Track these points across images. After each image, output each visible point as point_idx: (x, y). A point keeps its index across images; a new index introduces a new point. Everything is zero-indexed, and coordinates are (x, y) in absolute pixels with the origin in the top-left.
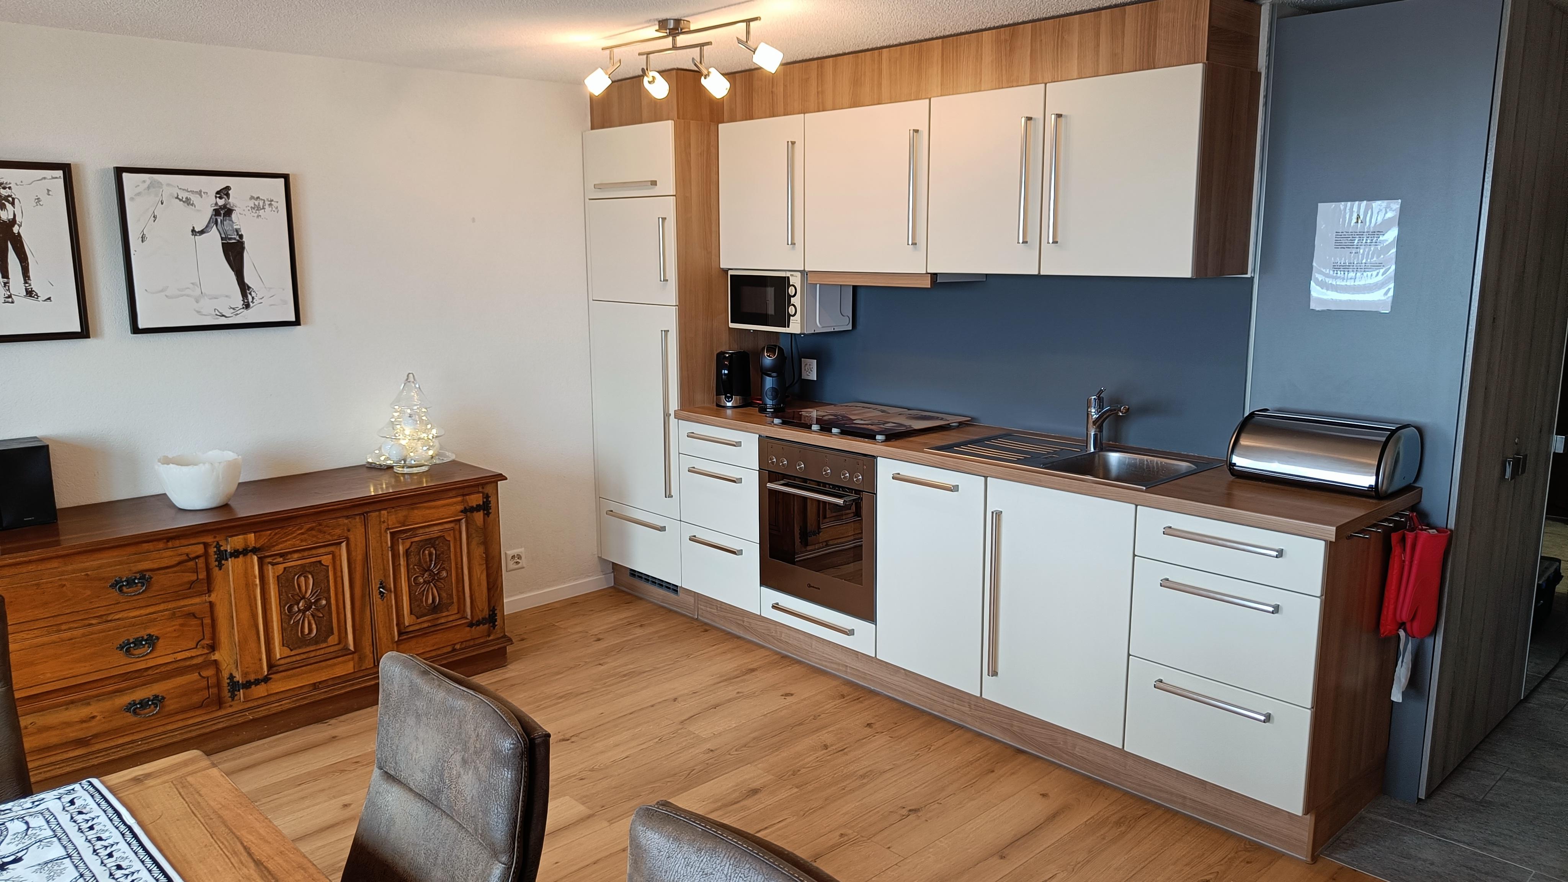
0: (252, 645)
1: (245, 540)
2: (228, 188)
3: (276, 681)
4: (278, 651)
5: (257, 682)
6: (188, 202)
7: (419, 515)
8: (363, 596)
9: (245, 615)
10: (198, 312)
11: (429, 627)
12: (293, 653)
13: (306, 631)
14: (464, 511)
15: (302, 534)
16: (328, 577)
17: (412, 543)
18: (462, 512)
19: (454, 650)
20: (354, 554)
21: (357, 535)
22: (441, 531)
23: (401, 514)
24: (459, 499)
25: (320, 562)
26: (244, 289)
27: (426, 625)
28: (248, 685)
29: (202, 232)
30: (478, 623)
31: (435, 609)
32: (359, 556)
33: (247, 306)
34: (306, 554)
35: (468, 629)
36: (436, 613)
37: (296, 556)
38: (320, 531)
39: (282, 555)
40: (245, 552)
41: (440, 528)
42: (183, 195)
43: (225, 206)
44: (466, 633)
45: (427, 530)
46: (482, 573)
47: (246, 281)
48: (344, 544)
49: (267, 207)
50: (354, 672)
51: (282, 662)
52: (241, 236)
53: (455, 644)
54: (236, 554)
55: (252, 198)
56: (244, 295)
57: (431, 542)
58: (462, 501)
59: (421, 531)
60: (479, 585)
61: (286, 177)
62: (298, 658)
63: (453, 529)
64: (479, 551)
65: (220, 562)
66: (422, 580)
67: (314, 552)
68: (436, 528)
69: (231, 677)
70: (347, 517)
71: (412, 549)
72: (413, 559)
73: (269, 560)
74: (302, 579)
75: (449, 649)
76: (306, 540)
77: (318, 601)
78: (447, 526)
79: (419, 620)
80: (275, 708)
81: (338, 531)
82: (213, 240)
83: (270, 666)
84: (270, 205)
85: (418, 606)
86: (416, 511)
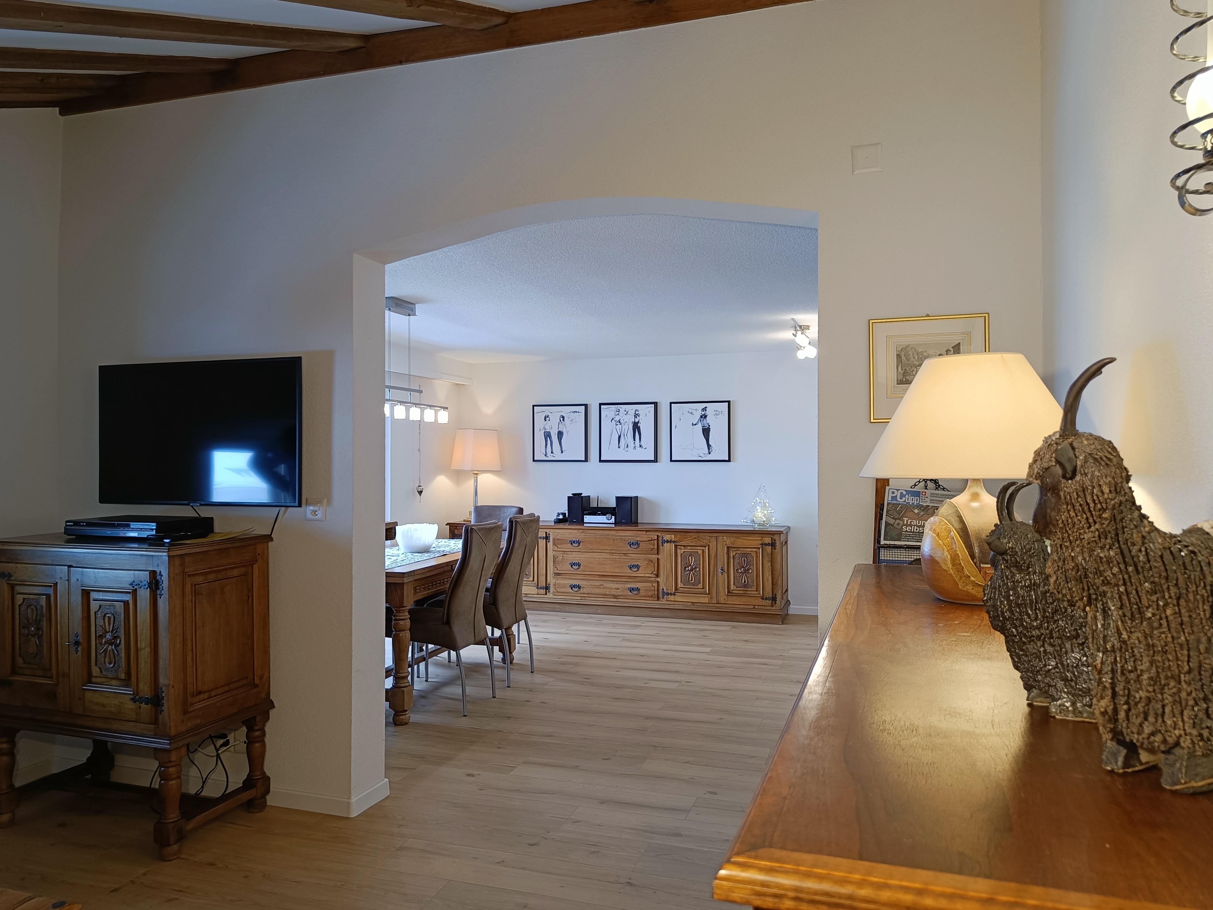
0: (671, 579)
1: (671, 537)
2: (706, 407)
3: (678, 596)
4: (680, 585)
5: (671, 594)
6: (692, 413)
7: (741, 542)
8: (714, 571)
9: (669, 566)
10: (692, 455)
11: (743, 593)
12: (684, 587)
13: (690, 580)
14: (762, 544)
15: (691, 539)
16: (700, 559)
17: (736, 553)
18: (760, 544)
19: (754, 608)
20: (711, 552)
21: (713, 545)
22: (751, 551)
23: (733, 539)
24: (759, 538)
25: (697, 552)
26: (709, 446)
27: (741, 592)
28: (668, 594)
29: (695, 424)
30: (766, 599)
31: (745, 586)
32: (713, 553)
33: (710, 453)
34: (693, 548)
35: (761, 600)
36: (746, 588)
37: (689, 548)
38: (698, 540)
39: (684, 546)
40: (671, 542)
41: (751, 550)
42: (690, 411)
43: (704, 414)
44: (760, 602)
45: (744, 549)
46: (769, 575)
47: (710, 443)
48: (707, 547)
49: (720, 414)
50: (708, 603)
51: (681, 589)
52: (709, 426)
53: (755, 605)
54: (667, 542)
55: (715, 411)
56: (709, 449)
57: (745, 555)
58: (761, 540)
59: (742, 549)
60: (768, 580)
61: (729, 402)
62: (687, 589)
63: (756, 552)
64: (768, 565)
65: (663, 544)
66: (740, 571)
67: (696, 548)
68: (749, 549)
69: (663, 589)
70: (709, 536)
71: (736, 556)
72: (737, 561)
73: (679, 547)
74: (690, 557)
75: (752, 607)
76: (693, 542)
77: (696, 568)
78: (754, 550)
79: (738, 589)
80: (677, 607)
81: (705, 541)
82: (699, 427)
83: (676, 589)
84: (721, 413)
85: (738, 582)
86: (739, 540)
